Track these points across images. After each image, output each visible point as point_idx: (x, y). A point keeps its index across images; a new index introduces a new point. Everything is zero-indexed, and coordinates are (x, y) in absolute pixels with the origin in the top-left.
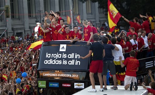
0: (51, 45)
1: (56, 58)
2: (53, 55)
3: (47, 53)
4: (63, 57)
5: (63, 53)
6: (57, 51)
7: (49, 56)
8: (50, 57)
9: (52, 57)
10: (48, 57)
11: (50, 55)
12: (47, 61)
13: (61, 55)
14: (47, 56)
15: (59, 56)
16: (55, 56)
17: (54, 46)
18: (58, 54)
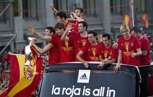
0: (61, 72)
1: (71, 96)
3: (54, 86)
4: (83, 95)
5: (85, 87)
6: (73, 82)
7: (57, 91)
8: (58, 93)
9: (63, 94)
10: (56, 94)
11: (59, 89)
13: (79, 90)
14: (54, 91)
15: (77, 92)
16: (69, 91)
17: (67, 73)
18: (75, 88)
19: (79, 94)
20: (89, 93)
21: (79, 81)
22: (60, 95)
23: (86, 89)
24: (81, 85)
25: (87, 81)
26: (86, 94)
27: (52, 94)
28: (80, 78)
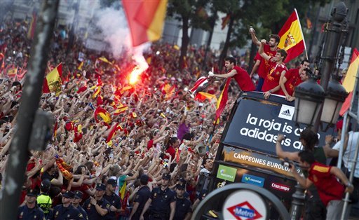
0: (259, 101)
1: (269, 130)
2: (262, 120)
3: (250, 115)
4: (283, 131)
5: (286, 123)
6: (273, 114)
7: (253, 121)
8: (255, 123)
9: (260, 125)
10: (251, 123)
11: (256, 119)
12: (247, 130)
13: (280, 125)
14: (249, 120)
15: (277, 126)
16: (267, 124)
17: (268, 105)
18: (275, 122)
19: (278, 129)
20: (291, 131)
21: (281, 116)
22: (257, 126)
23: (287, 125)
24: (283, 121)
25: (290, 118)
27: (247, 122)
28: (283, 114)
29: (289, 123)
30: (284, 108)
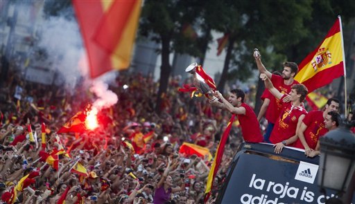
0: (267, 156)
1: (281, 197)
2: (271, 183)
3: (254, 176)
4: (302, 199)
5: (306, 188)
6: (288, 175)
7: (258, 184)
8: (261, 188)
9: (268, 190)
10: (256, 187)
11: (263, 182)
12: (250, 197)
13: (297, 190)
14: (253, 183)
15: (292, 192)
16: (278, 189)
17: (280, 162)
18: (289, 187)
19: (295, 196)
20: (312, 199)
21: (298, 177)
22: (264, 191)
23: (307, 191)
24: (300, 185)
25: (311, 181)
26: (306, 199)
27: (251, 186)
28: (300, 174)
29: (310, 187)
30: (303, 166)
